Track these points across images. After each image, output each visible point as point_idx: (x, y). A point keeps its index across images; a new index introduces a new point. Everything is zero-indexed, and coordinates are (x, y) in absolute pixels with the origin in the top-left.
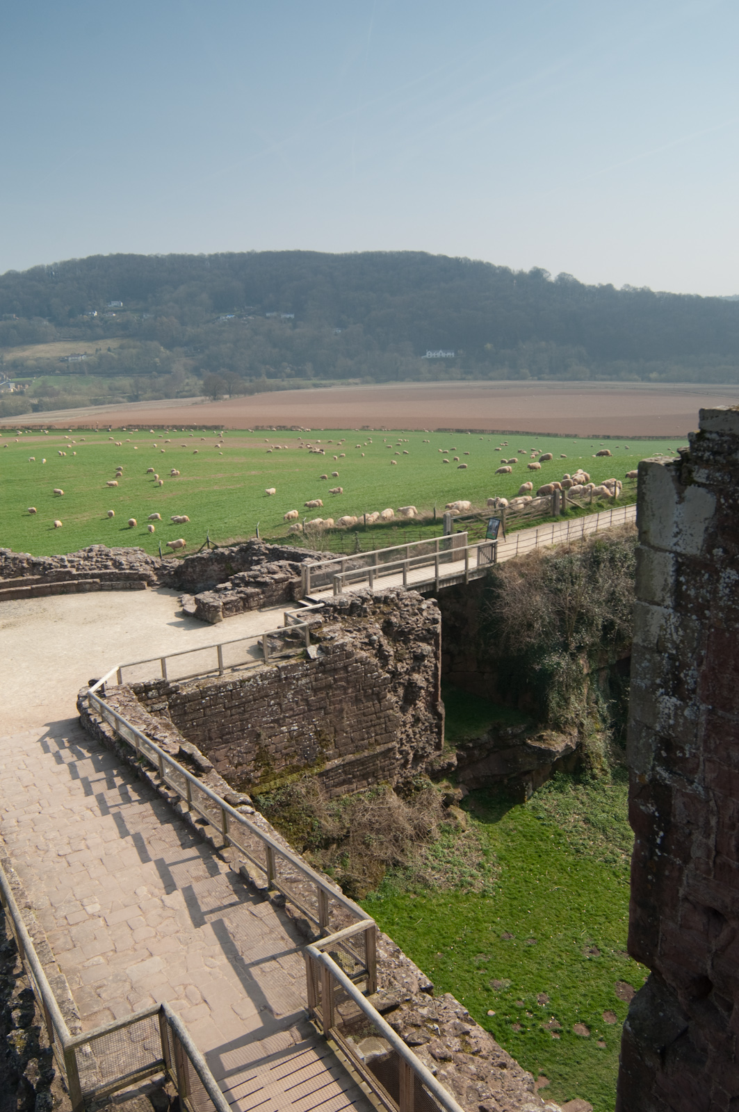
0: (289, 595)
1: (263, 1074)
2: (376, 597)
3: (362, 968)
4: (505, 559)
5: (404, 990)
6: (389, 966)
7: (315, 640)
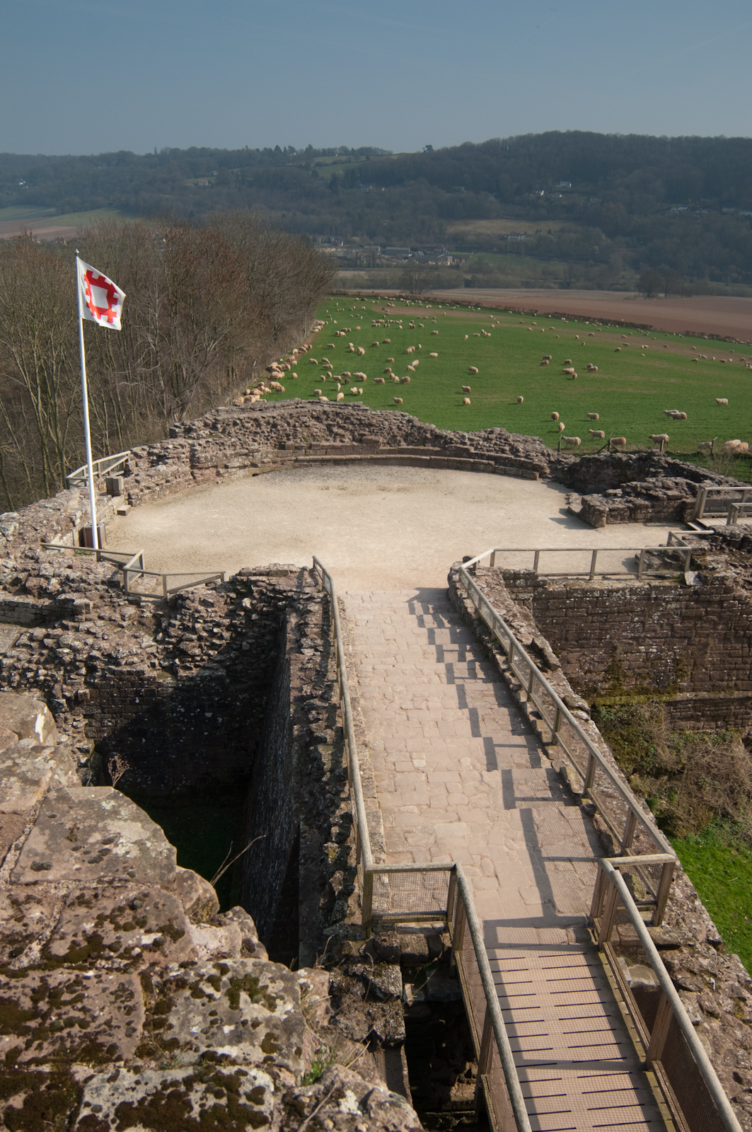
0: (679, 515)
1: (531, 958)
3: (652, 899)
5: (690, 935)
6: (681, 907)
7: (694, 566)
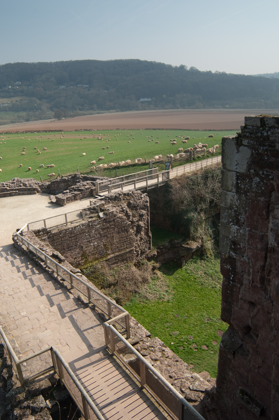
0: (91, 194)
1: (90, 369)
2: (124, 194)
3: (125, 330)
4: (173, 177)
5: (140, 337)
6: (135, 328)
7: (102, 210)
